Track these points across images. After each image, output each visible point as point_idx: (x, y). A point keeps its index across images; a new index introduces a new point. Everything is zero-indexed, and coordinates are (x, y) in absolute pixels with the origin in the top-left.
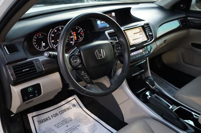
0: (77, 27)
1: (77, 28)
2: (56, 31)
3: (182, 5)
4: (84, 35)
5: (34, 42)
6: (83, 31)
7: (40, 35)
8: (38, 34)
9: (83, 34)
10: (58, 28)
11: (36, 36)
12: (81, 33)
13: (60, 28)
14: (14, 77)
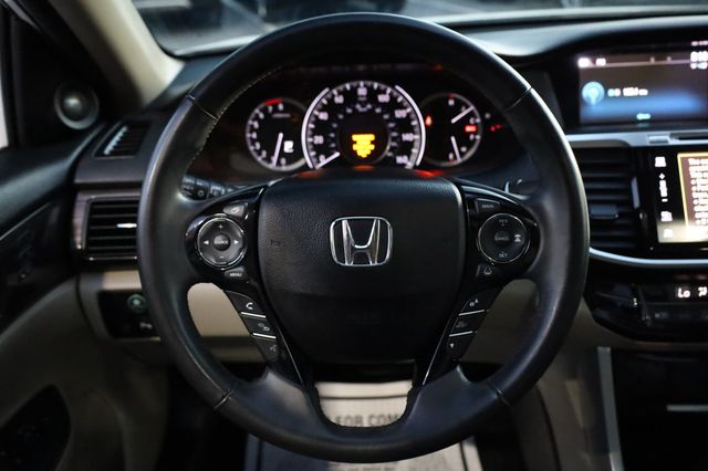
0: (455, 100)
1: (451, 102)
2: (339, 100)
4: (482, 140)
5: (252, 130)
6: (482, 117)
7: (281, 107)
8: (273, 101)
9: (475, 133)
10: (354, 90)
11: (264, 111)
12: (469, 129)
13: (362, 91)
14: (79, 241)
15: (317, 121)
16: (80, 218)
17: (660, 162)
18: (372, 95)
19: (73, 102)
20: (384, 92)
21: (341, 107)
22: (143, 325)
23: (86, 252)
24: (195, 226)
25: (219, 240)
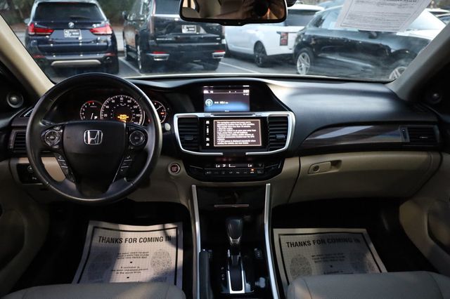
2: (113, 101)
3: (435, 95)
5: (83, 112)
6: (166, 109)
7: (93, 104)
8: (91, 102)
9: (164, 115)
10: (119, 98)
12: (161, 113)
13: (122, 99)
14: (12, 145)
15: (105, 108)
16: (12, 138)
17: (208, 122)
18: (125, 100)
19: (14, 99)
20: (129, 99)
21: (114, 104)
22: (33, 178)
23: (14, 149)
24: (43, 134)
25: (52, 137)
